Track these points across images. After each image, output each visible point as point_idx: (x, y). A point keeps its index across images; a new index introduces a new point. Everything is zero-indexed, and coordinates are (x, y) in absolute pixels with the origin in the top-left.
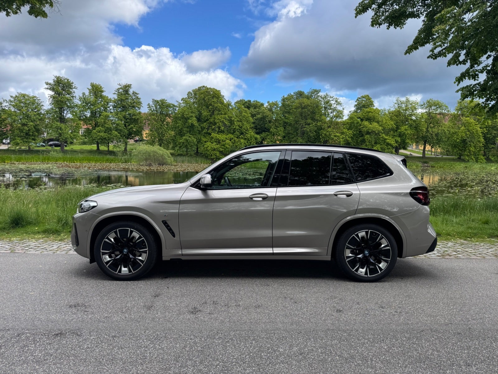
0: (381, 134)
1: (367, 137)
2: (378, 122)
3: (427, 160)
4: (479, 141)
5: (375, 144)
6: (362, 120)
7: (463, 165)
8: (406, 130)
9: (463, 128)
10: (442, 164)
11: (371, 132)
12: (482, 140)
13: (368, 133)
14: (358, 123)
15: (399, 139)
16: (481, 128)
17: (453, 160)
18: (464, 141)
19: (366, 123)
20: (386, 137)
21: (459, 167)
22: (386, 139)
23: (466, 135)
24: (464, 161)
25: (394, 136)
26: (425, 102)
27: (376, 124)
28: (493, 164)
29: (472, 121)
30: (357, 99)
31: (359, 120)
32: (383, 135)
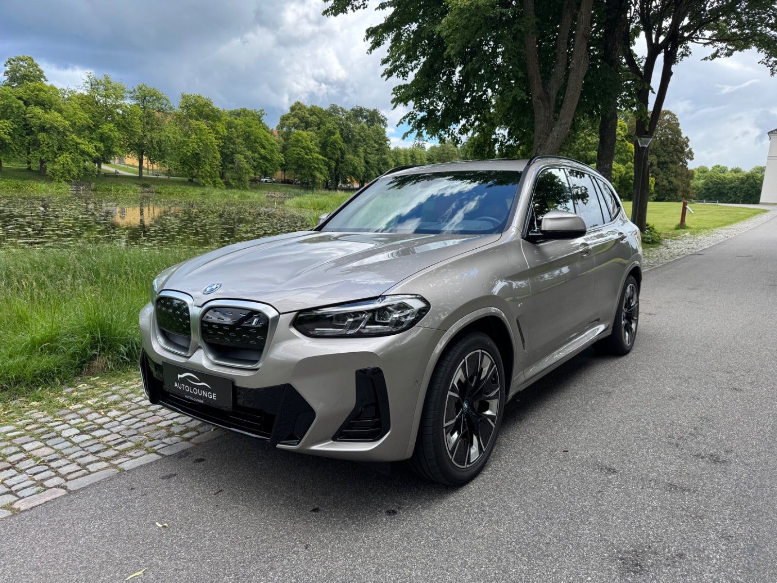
0: (68, 133)
1: (42, 136)
2: (60, 111)
3: (147, 182)
4: (215, 157)
5: (58, 149)
6: (26, 103)
7: (198, 191)
8: (111, 130)
9: (194, 136)
10: (171, 189)
11: (51, 128)
12: (218, 156)
13: (42, 129)
14: (19, 108)
15: (101, 145)
16: (216, 138)
17: (183, 183)
18: (196, 155)
19: (38, 110)
20: (78, 141)
21: (195, 194)
22: (77, 144)
23: (199, 146)
24: (198, 185)
25: (91, 140)
26: (136, 88)
27: (56, 114)
28: (235, 191)
29: (204, 126)
30: (7, 60)
31: (21, 103)
32: (73, 136)
